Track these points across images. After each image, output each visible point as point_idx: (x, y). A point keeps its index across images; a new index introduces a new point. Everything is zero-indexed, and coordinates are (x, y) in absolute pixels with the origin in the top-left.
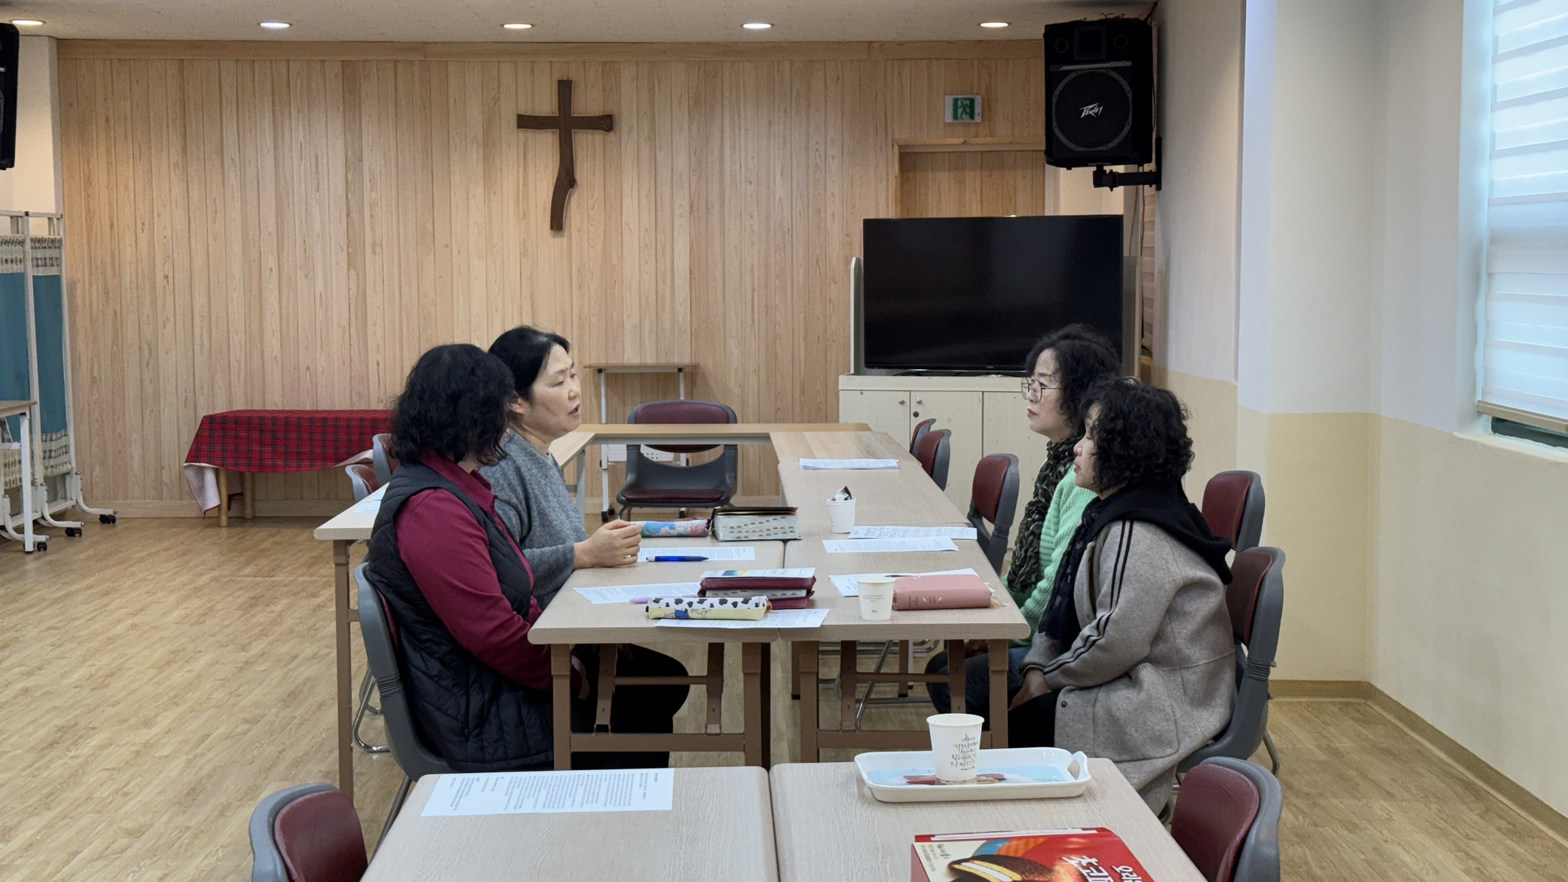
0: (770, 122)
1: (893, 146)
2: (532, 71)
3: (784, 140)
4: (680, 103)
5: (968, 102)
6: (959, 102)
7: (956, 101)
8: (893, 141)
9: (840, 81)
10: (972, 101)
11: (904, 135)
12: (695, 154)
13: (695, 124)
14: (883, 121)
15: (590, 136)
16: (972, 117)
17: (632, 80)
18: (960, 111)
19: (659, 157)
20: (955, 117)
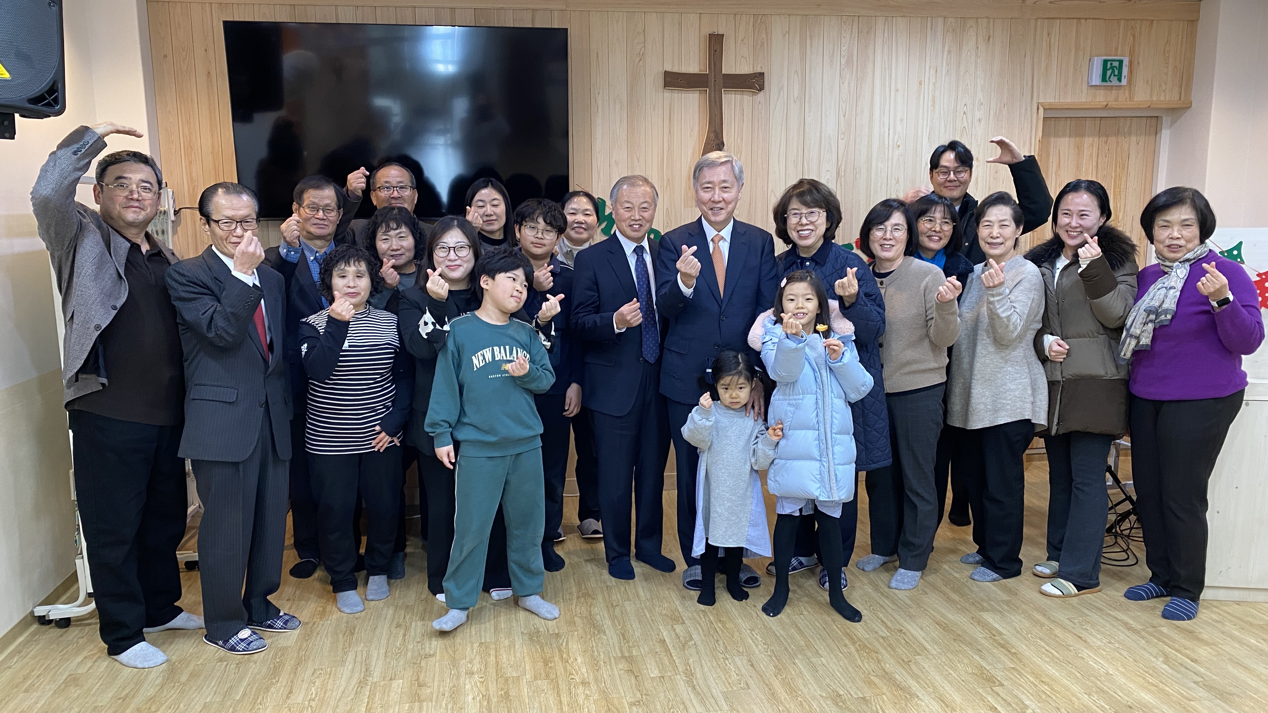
0: (920, 83)
1: (1038, 109)
2: (680, 24)
3: (934, 101)
4: (832, 61)
5: (1116, 64)
6: (1109, 63)
7: (1105, 62)
8: (1038, 103)
9: (991, 39)
10: (1121, 62)
11: (1050, 98)
12: (844, 116)
13: (846, 83)
14: (1030, 83)
15: (738, 97)
16: (1120, 80)
17: (784, 35)
18: (1109, 73)
19: (808, 120)
20: (1104, 79)
